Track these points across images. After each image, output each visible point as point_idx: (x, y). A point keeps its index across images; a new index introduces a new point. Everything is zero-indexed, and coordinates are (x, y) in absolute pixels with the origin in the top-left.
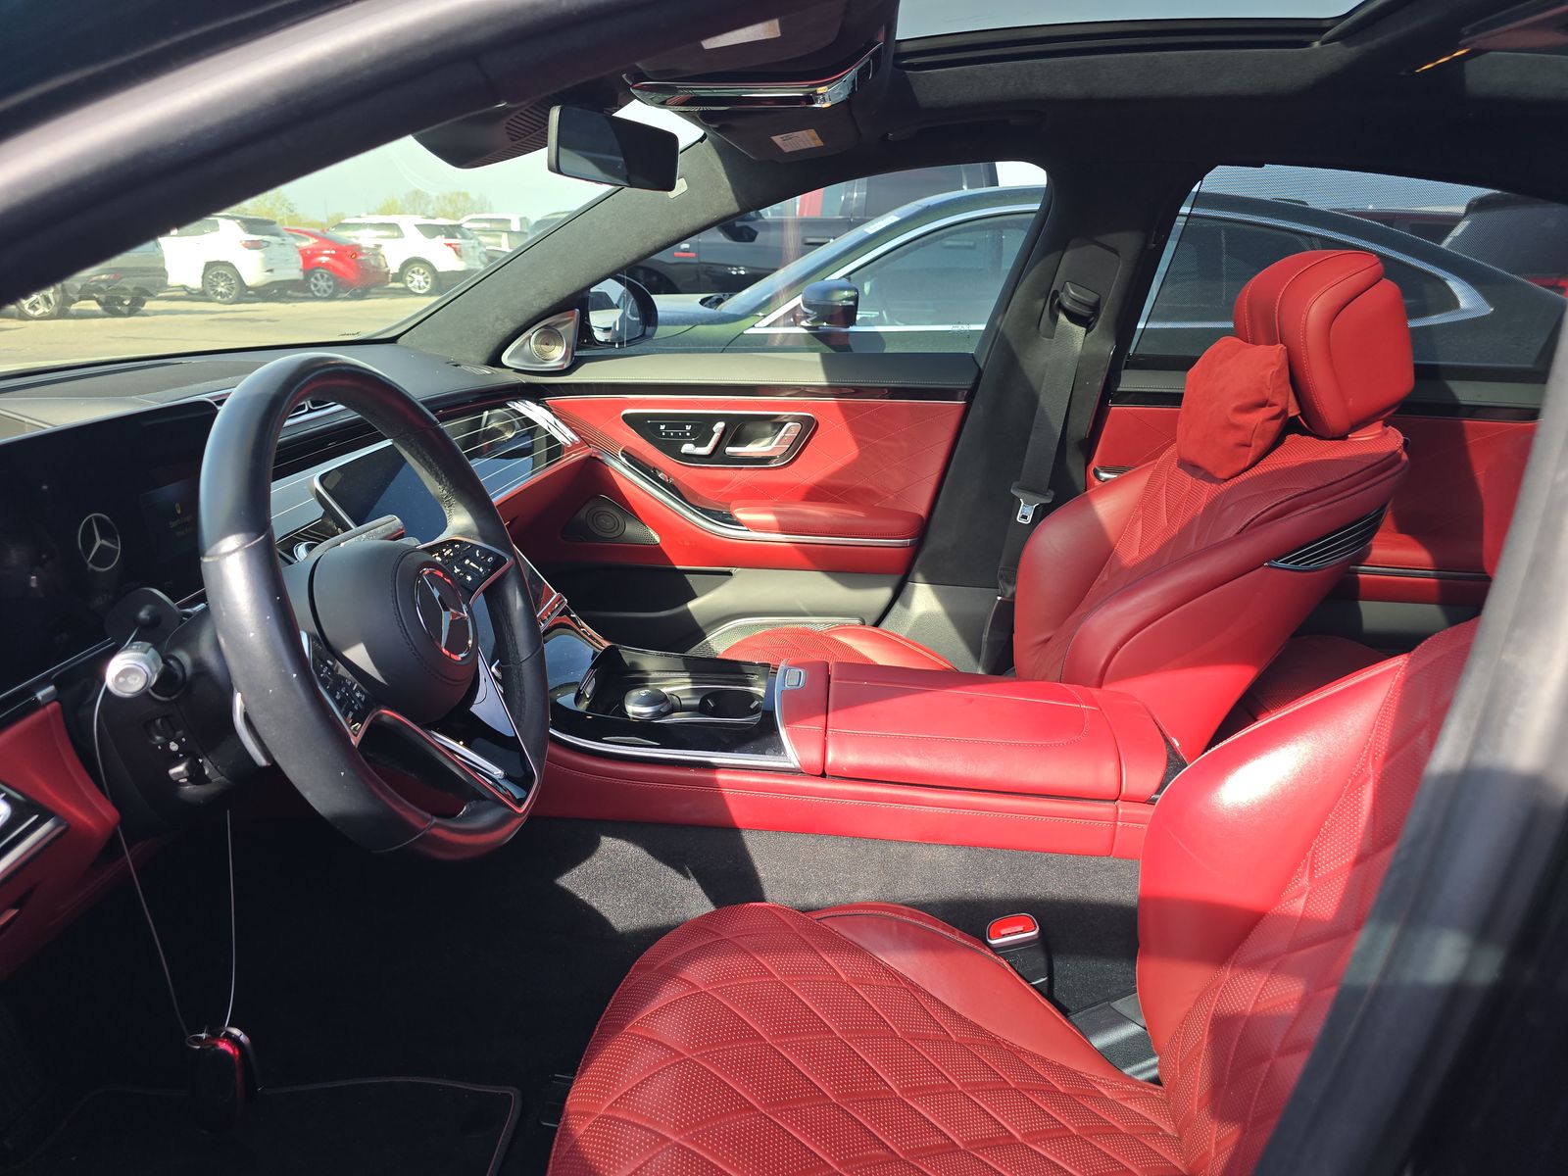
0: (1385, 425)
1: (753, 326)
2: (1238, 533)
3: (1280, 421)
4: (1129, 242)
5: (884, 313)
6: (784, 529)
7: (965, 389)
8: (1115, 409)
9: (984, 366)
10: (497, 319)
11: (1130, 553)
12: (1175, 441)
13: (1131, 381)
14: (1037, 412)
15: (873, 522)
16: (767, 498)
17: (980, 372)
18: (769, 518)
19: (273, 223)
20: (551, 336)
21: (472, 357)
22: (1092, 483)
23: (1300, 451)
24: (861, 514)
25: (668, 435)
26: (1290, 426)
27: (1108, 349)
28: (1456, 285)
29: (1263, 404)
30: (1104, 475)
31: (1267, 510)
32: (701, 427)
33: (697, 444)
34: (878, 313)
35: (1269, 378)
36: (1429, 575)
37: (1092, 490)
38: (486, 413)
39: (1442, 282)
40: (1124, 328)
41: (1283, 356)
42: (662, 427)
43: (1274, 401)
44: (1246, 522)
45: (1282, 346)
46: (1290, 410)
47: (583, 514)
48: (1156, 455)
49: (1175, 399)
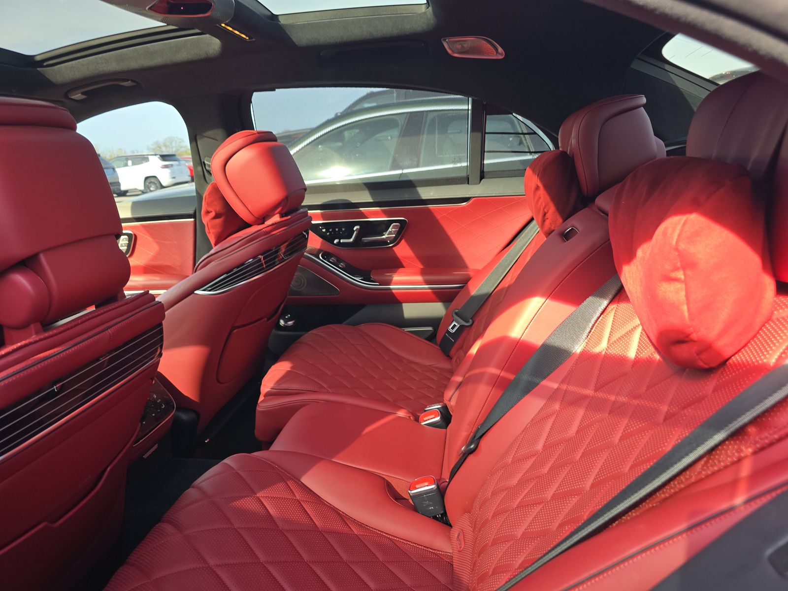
19: (174, 155)
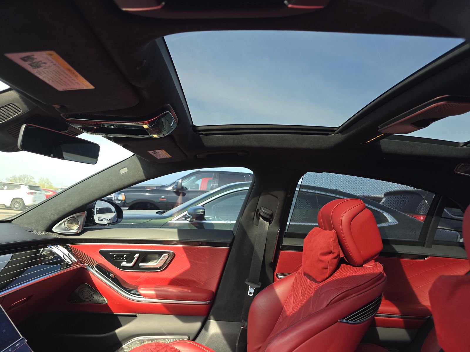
0: (375, 261)
1: (171, 220)
2: (327, 306)
3: (337, 259)
4: (281, 194)
5: (215, 217)
6: (158, 297)
7: (229, 243)
8: (282, 251)
9: (236, 235)
10: (52, 214)
11: (290, 310)
12: (302, 265)
13: (287, 242)
14: (254, 252)
15: (194, 294)
16: (155, 284)
17: (234, 237)
18: (153, 292)
19: (39, 187)
20: (74, 221)
21: (40, 228)
22: (276, 279)
23: (346, 271)
24: (189, 291)
25: (116, 259)
26: (341, 261)
27: (277, 230)
28: (386, 215)
29: (330, 253)
30: (280, 277)
31: (337, 296)
32: (130, 256)
33: (128, 262)
34: (213, 217)
35: (331, 243)
36: (399, 317)
37: (276, 282)
38: (42, 249)
39: (382, 214)
40: (282, 223)
41: (335, 235)
42: (115, 256)
43: (334, 251)
44: (329, 302)
45: (334, 231)
46: (340, 255)
47: (78, 290)
48: (297, 270)
49: (300, 248)
